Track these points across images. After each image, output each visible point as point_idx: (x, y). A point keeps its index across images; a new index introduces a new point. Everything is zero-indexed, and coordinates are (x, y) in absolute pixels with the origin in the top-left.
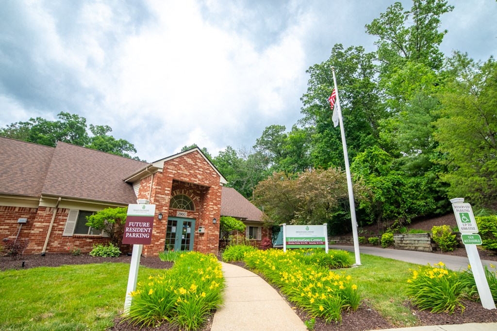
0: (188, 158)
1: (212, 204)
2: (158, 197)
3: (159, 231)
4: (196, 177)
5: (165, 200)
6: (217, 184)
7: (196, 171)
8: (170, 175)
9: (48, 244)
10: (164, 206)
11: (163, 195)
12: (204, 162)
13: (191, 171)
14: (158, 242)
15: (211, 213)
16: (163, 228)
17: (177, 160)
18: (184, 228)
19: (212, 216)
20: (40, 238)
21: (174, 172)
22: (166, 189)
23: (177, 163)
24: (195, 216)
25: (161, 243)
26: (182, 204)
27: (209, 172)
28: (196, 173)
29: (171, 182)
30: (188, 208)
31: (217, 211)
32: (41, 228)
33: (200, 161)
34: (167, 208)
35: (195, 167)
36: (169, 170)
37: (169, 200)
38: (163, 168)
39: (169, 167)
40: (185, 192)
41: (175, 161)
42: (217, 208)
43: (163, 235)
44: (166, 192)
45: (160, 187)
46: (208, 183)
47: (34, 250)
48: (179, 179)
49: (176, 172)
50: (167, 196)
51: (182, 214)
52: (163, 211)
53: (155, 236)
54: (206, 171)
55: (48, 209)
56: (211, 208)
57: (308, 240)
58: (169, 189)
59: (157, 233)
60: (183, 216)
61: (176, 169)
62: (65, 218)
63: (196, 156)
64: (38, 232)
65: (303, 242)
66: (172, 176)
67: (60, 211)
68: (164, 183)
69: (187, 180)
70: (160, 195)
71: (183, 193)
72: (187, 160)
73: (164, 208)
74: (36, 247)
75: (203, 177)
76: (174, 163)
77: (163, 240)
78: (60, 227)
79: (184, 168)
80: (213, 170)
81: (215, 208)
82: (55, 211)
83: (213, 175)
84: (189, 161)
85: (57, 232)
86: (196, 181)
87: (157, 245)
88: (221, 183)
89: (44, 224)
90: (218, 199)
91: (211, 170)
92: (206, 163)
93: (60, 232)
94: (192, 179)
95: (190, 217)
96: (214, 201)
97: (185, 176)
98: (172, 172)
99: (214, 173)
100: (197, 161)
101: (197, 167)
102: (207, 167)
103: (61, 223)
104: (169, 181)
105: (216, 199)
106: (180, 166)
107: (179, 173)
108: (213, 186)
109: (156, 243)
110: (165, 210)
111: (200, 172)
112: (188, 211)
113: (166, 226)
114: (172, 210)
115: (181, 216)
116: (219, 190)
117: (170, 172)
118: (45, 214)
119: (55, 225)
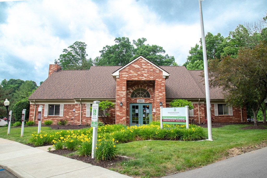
0: (135, 64)
1: (158, 92)
2: (119, 93)
3: (121, 113)
4: (143, 76)
5: (123, 94)
6: (160, 77)
7: (142, 72)
8: (124, 79)
9: (81, 121)
10: (123, 98)
11: (122, 91)
12: (148, 64)
13: (138, 73)
14: (122, 119)
15: (158, 99)
16: (124, 111)
17: (127, 68)
18: (143, 110)
19: (159, 101)
20: (78, 118)
21: (126, 76)
22: (123, 87)
23: (128, 70)
24: (151, 101)
25: (123, 120)
26: (141, 95)
27: (152, 70)
28: (143, 73)
29: (126, 82)
30: (145, 96)
31: (163, 97)
32: (78, 113)
33: (144, 64)
34: (125, 99)
35: (141, 69)
36: (123, 76)
37: (126, 94)
38: (119, 75)
39: (123, 74)
40: (141, 86)
41: (126, 69)
42: (162, 95)
43: (124, 115)
44: (123, 89)
45: (119, 87)
46: (153, 78)
47: (77, 123)
48: (131, 80)
49: (128, 76)
50: (124, 92)
51: (141, 101)
52: (123, 101)
53: (119, 116)
54: (150, 70)
55: (78, 105)
56: (157, 95)
57: (175, 119)
58: (125, 87)
59: (120, 114)
60: (142, 102)
61: (128, 74)
62: (85, 108)
63: (141, 61)
64: (77, 115)
65: (172, 120)
66: (126, 79)
67: (83, 105)
68: (121, 84)
69: (136, 79)
70: (119, 92)
71: (140, 87)
72: (134, 66)
73: (123, 99)
74: (78, 122)
75: (148, 75)
76: (126, 70)
77: (124, 118)
78: (84, 113)
79: (133, 72)
80: (155, 68)
81: (160, 95)
82: (81, 105)
83: (156, 72)
84: (136, 66)
85: (84, 115)
86: (143, 79)
87: (121, 121)
88: (164, 76)
89: (78, 112)
90: (162, 88)
91: (154, 68)
92: (150, 64)
93: (85, 115)
94: (140, 78)
95: (147, 102)
96: (159, 90)
97: (134, 77)
98: (125, 76)
99: (156, 70)
100: (142, 64)
101: (143, 69)
102: (151, 67)
103: (84, 111)
104: (124, 82)
105: (160, 88)
106: (130, 71)
107: (130, 76)
108: (157, 80)
109: (121, 120)
110: (124, 100)
111: (145, 72)
112: (145, 98)
113: (126, 110)
114: (133, 99)
115: (141, 102)
116: (163, 81)
117: (124, 76)
118: (78, 107)
119: (82, 112)
